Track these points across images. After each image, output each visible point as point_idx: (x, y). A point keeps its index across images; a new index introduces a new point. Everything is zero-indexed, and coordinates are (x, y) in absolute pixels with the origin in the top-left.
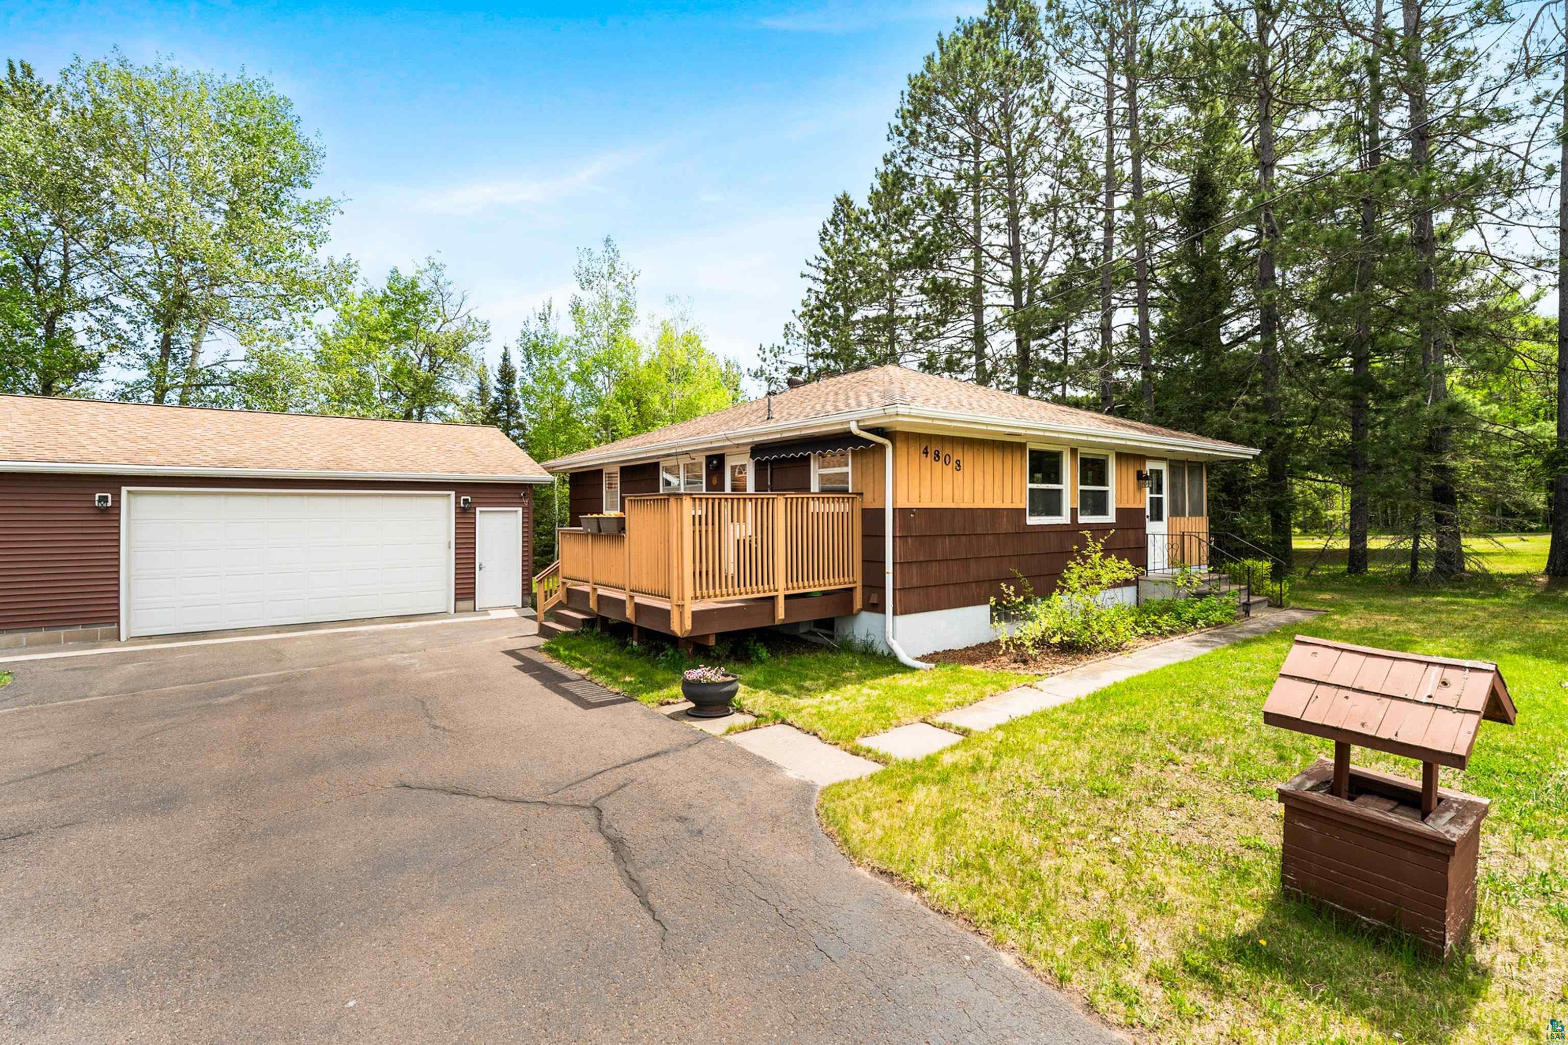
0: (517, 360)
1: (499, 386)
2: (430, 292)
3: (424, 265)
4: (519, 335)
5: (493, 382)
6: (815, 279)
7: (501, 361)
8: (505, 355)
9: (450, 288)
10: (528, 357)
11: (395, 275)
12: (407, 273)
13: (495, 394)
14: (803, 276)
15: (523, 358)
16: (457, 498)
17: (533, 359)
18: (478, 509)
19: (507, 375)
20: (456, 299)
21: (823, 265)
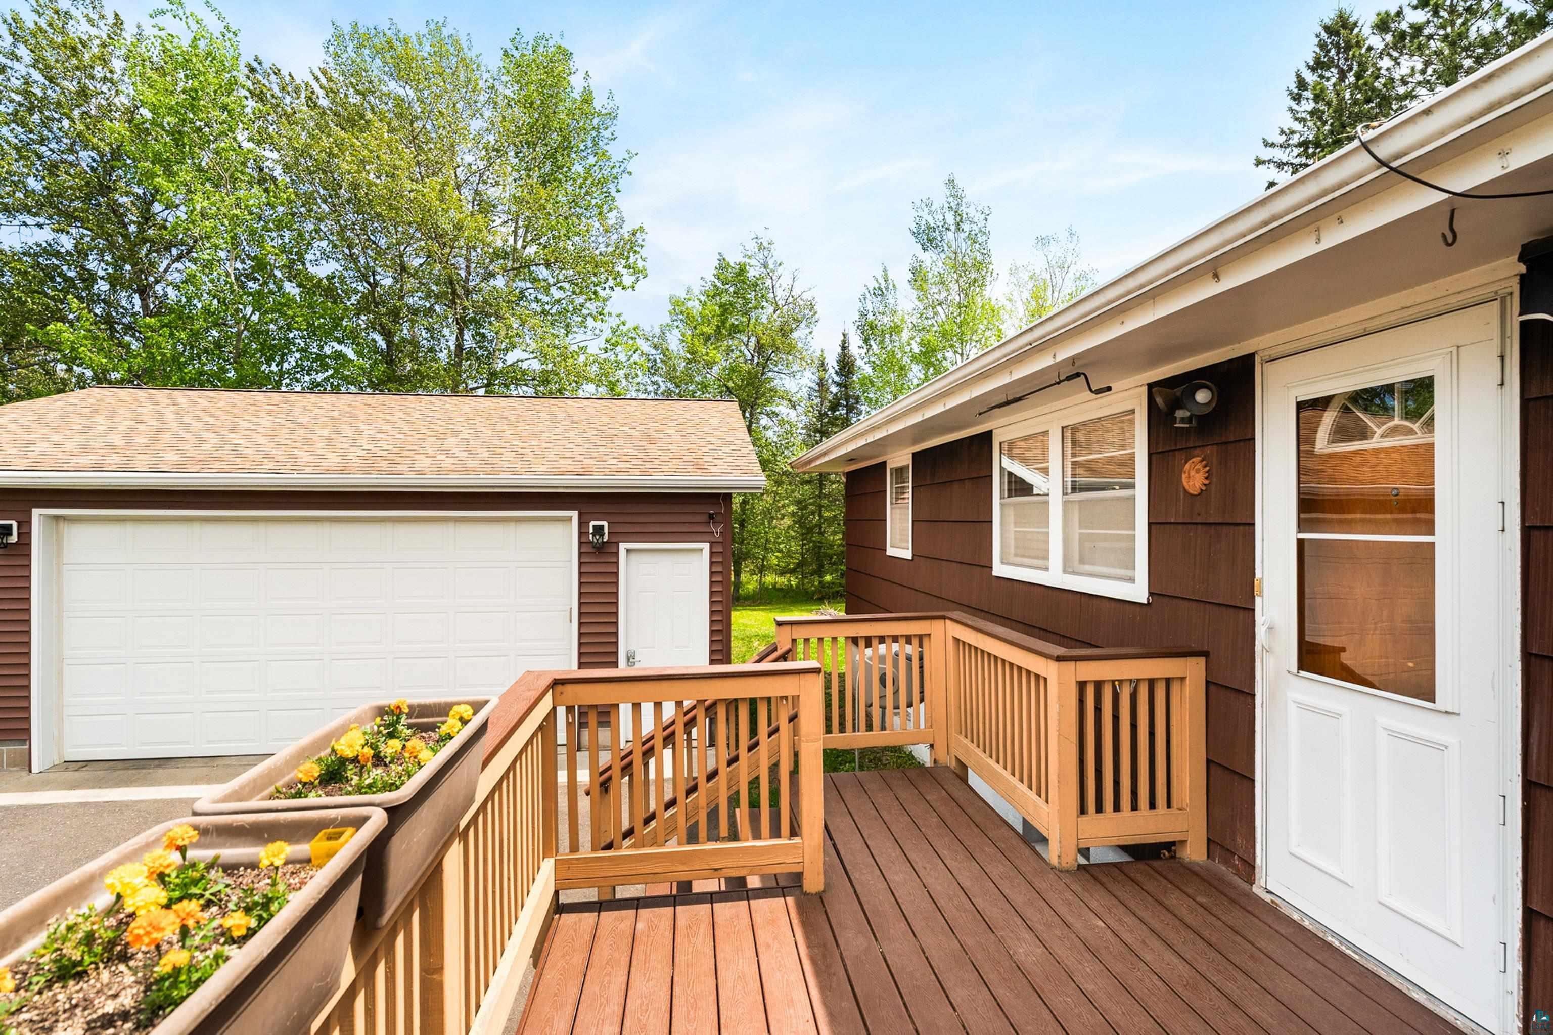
0: (856, 348)
1: (837, 379)
2: (761, 277)
3: (752, 246)
4: (857, 316)
5: (832, 373)
6: (1280, 165)
7: (839, 350)
8: (844, 342)
9: (780, 270)
10: (866, 341)
11: (723, 266)
12: (734, 258)
13: (834, 389)
14: (1259, 162)
15: (861, 343)
16: (582, 524)
17: (872, 343)
18: (623, 546)
19: (846, 365)
20: (785, 281)
21: (1295, 139)
